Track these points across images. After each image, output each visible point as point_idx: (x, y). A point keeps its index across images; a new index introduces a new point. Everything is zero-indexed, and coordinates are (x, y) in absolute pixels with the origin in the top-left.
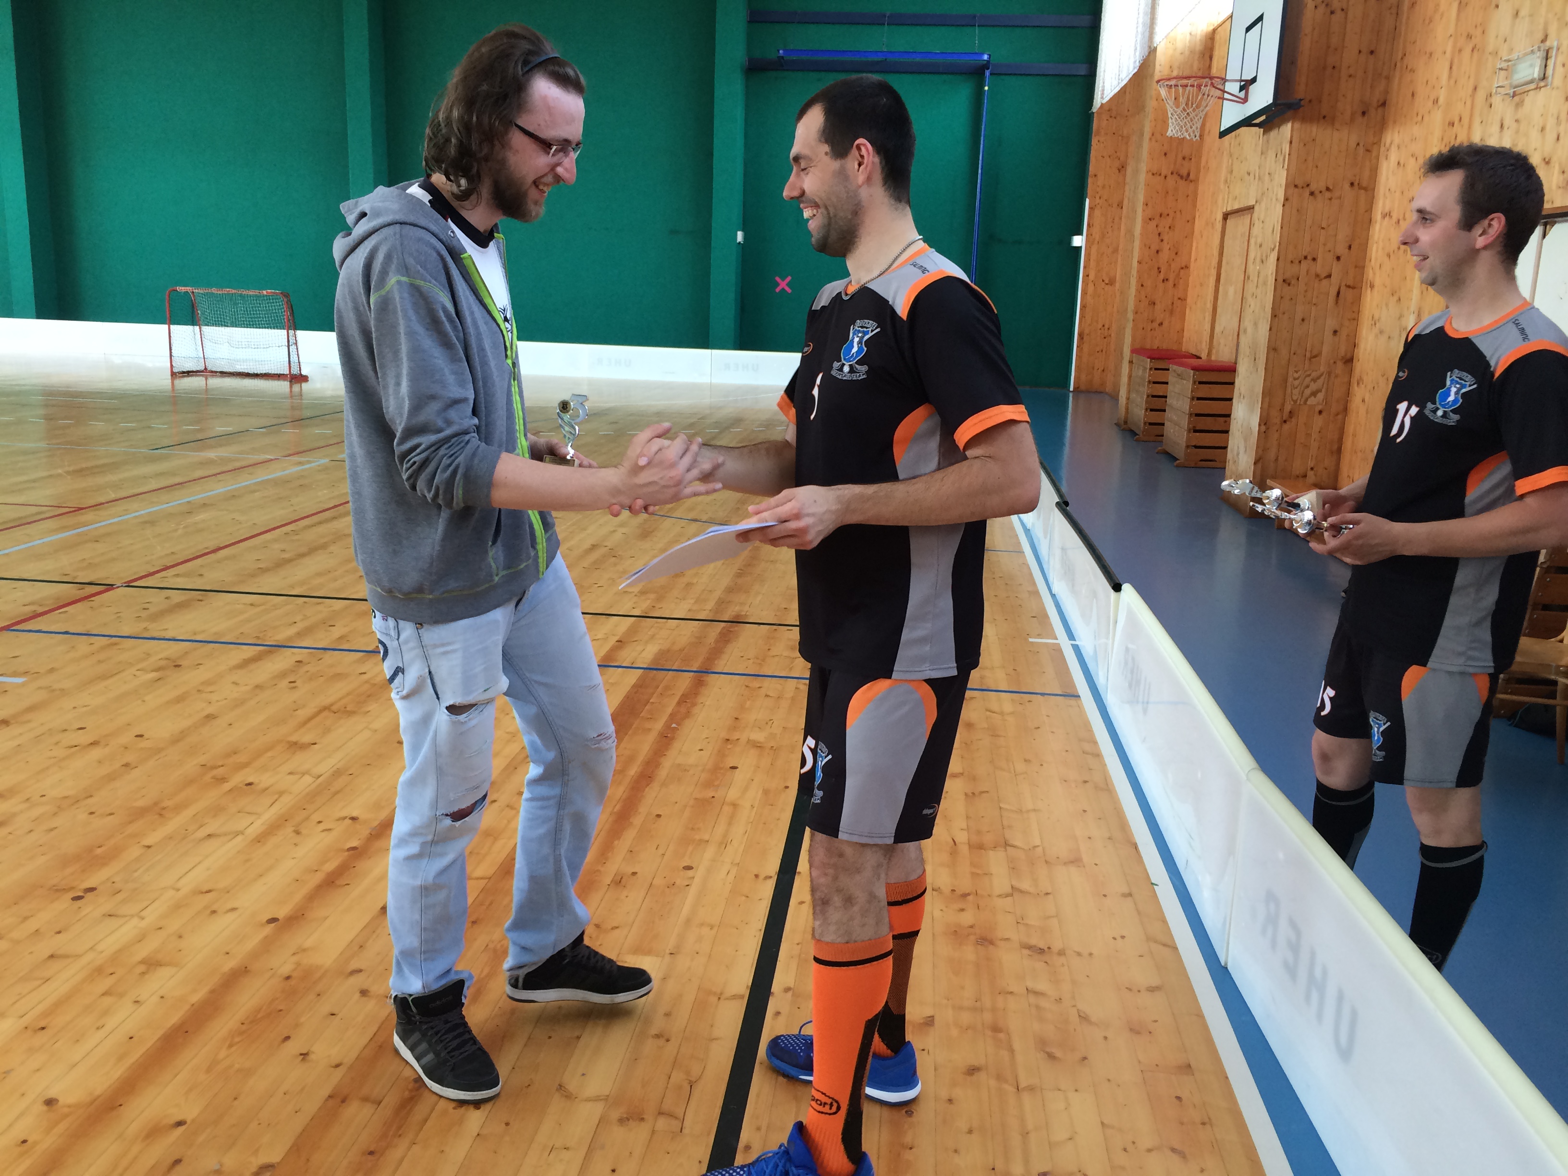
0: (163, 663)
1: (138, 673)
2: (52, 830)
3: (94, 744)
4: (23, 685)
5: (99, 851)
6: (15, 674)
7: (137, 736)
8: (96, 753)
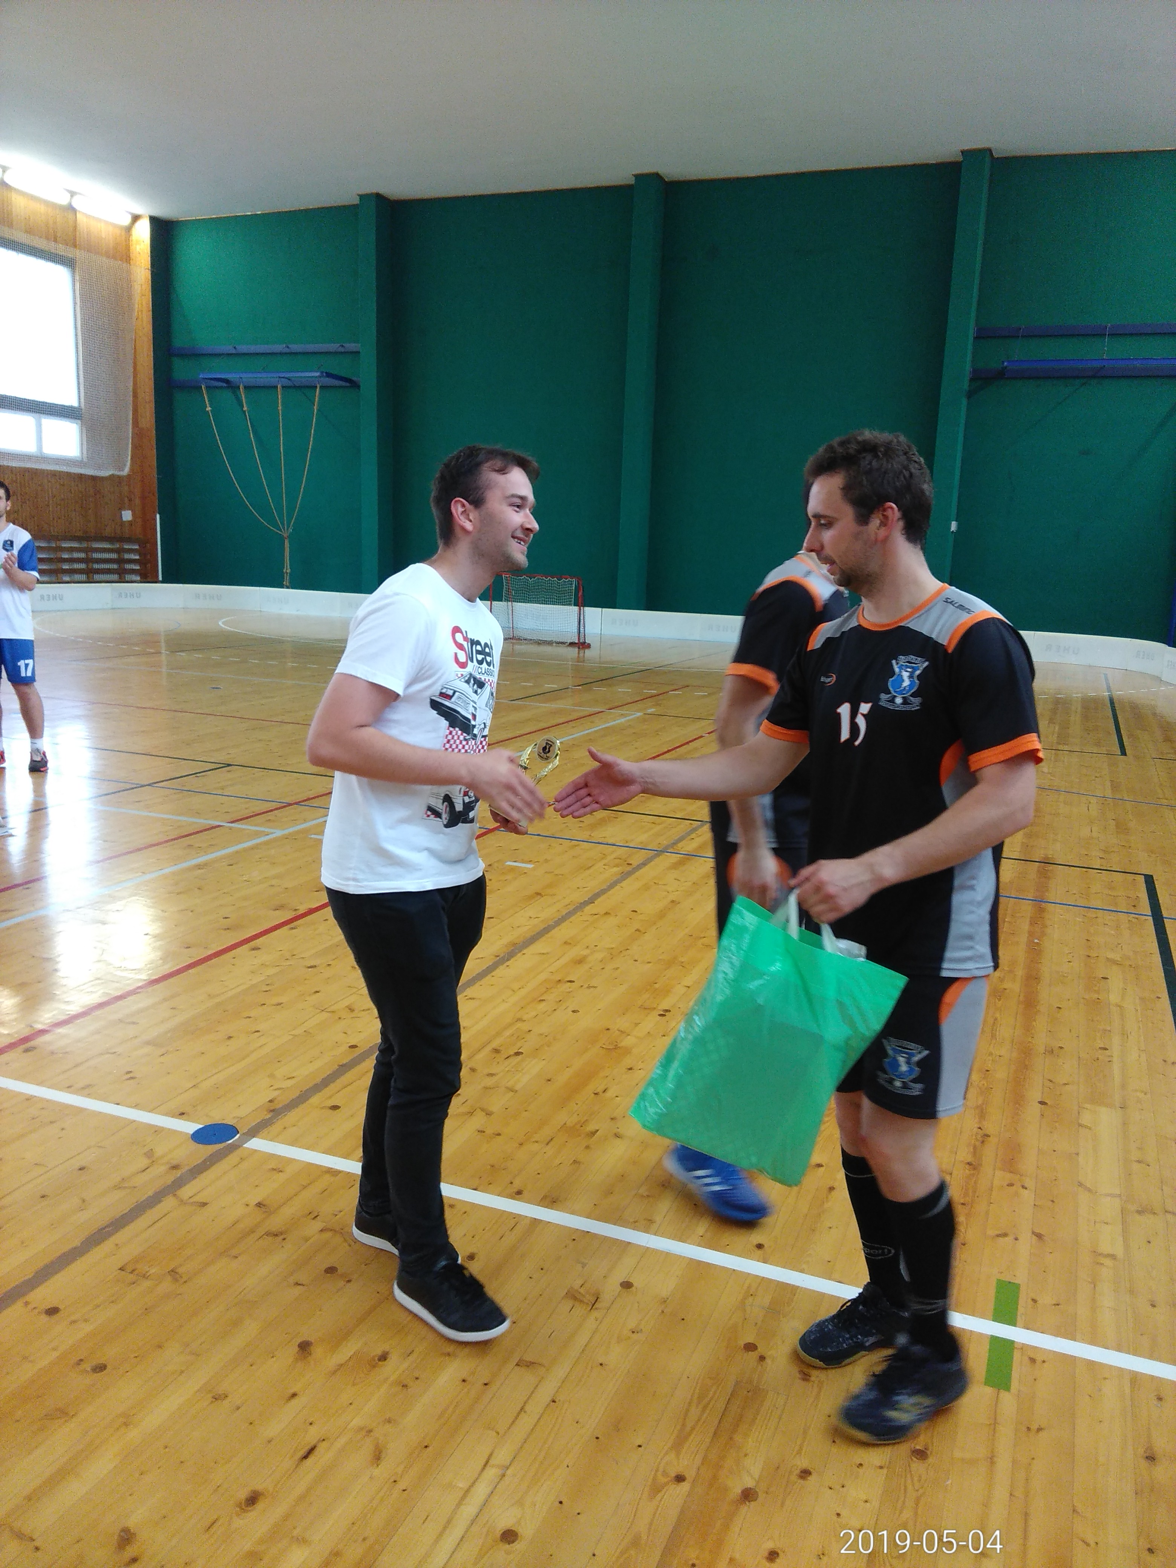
0: (617, 861)
1: (604, 867)
2: (617, 969)
3: (607, 914)
4: (534, 869)
5: (657, 986)
6: (523, 862)
7: (633, 911)
8: (612, 921)
